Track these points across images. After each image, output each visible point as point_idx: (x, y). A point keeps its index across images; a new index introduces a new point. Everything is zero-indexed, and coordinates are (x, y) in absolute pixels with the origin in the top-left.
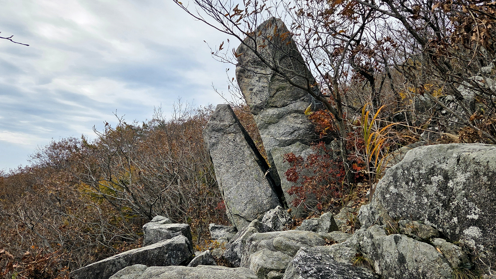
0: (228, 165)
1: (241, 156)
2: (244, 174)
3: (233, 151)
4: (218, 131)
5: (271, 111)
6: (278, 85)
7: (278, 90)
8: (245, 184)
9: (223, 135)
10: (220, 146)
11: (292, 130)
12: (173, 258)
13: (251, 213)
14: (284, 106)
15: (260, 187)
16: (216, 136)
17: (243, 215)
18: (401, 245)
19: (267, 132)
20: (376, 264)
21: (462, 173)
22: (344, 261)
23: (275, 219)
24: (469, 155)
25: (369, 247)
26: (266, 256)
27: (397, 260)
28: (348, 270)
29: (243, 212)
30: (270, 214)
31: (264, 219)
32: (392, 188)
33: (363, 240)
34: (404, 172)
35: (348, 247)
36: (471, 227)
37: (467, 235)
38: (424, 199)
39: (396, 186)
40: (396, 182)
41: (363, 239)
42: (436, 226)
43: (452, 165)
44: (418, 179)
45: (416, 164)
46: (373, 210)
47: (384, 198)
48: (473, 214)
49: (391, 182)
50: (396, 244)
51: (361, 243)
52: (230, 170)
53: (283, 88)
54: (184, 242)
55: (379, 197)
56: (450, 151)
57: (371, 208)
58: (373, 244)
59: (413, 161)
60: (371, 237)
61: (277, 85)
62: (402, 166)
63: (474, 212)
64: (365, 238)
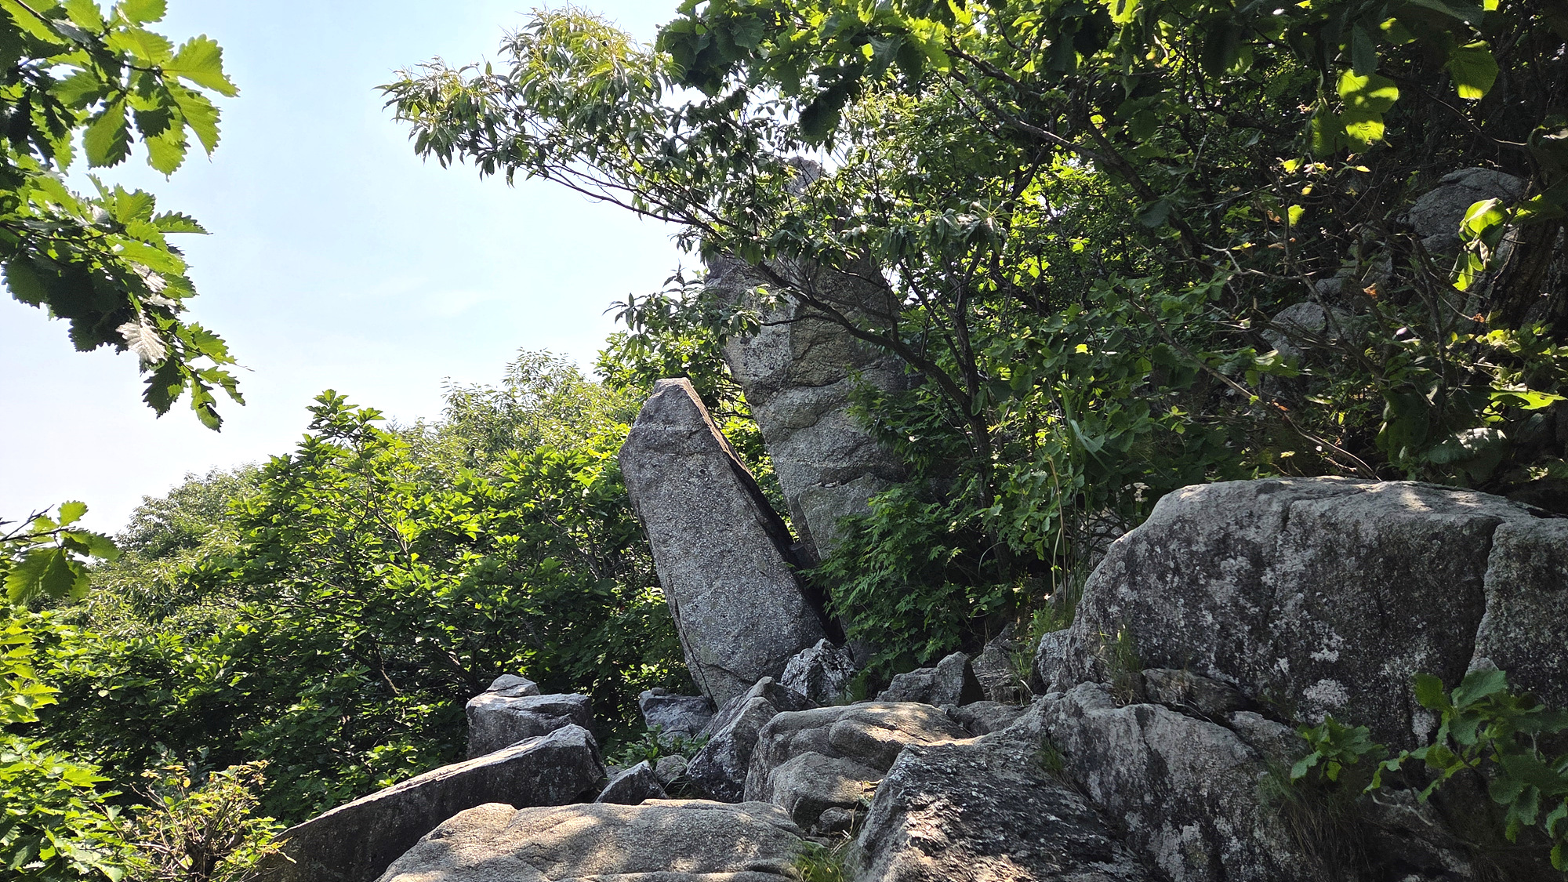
0: (687, 536)
1: (722, 514)
2: (730, 558)
3: (700, 501)
4: (661, 448)
5: (796, 396)
6: (815, 328)
7: (813, 343)
8: (733, 586)
9: (673, 459)
10: (665, 488)
11: (851, 444)
12: (554, 784)
13: (752, 662)
14: (830, 383)
15: (772, 593)
16: (654, 461)
17: (731, 665)
18: (1153, 731)
19: (789, 450)
20: (1093, 780)
21: (1297, 550)
22: (1012, 776)
23: (816, 675)
24: (1310, 505)
25: (1074, 738)
26: (815, 769)
27: (1144, 767)
28: (1026, 799)
29: (730, 658)
30: (802, 662)
31: (786, 676)
32: (1123, 589)
33: (1056, 722)
34: (1153, 550)
35: (1022, 739)
36: (1323, 681)
37: (1312, 701)
38: (1204, 616)
39: (1133, 585)
40: (1134, 574)
41: (1058, 718)
42: (1237, 681)
43: (1270, 531)
44: (1187, 567)
45: (1183, 528)
46: (1078, 644)
47: (1106, 615)
48: (1325, 650)
49: (1120, 573)
50: (1142, 727)
51: (1052, 728)
52: (695, 551)
53: (828, 337)
54: (582, 743)
55: (1093, 610)
56: (1263, 497)
57: (1073, 640)
58: (1084, 731)
59: (1175, 523)
60: (1079, 712)
61: (812, 327)
62: (1146, 534)
63: (1328, 646)
64: (1063, 716)
